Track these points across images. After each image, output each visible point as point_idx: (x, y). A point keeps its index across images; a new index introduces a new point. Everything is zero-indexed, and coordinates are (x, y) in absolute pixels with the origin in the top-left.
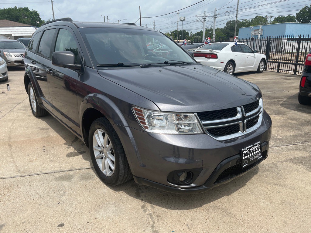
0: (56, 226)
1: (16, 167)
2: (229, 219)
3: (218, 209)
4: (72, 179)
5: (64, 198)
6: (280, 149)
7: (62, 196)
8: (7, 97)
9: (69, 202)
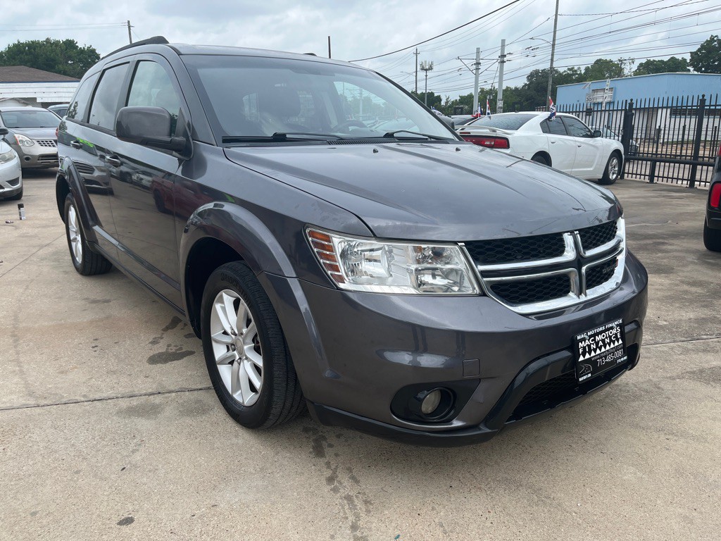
0: (114, 524)
1: (27, 385)
2: (546, 510)
3: (518, 487)
4: (159, 413)
5: (137, 457)
6: (666, 349)
7: (133, 452)
8: (16, 233)
9: (149, 467)
